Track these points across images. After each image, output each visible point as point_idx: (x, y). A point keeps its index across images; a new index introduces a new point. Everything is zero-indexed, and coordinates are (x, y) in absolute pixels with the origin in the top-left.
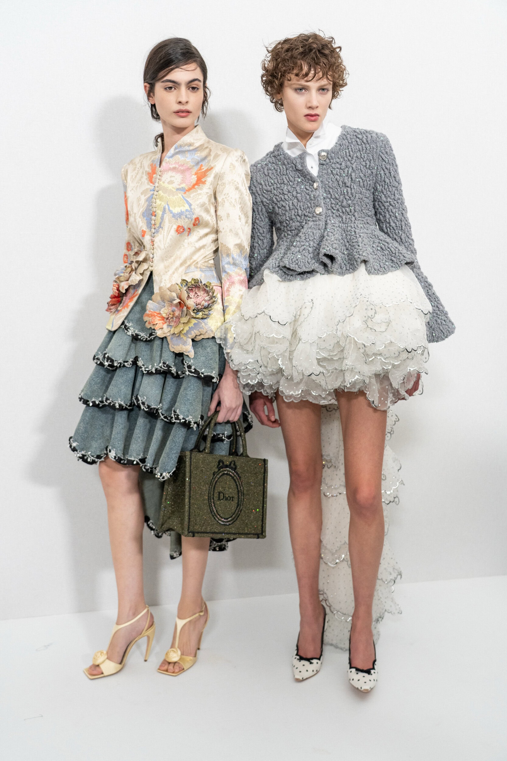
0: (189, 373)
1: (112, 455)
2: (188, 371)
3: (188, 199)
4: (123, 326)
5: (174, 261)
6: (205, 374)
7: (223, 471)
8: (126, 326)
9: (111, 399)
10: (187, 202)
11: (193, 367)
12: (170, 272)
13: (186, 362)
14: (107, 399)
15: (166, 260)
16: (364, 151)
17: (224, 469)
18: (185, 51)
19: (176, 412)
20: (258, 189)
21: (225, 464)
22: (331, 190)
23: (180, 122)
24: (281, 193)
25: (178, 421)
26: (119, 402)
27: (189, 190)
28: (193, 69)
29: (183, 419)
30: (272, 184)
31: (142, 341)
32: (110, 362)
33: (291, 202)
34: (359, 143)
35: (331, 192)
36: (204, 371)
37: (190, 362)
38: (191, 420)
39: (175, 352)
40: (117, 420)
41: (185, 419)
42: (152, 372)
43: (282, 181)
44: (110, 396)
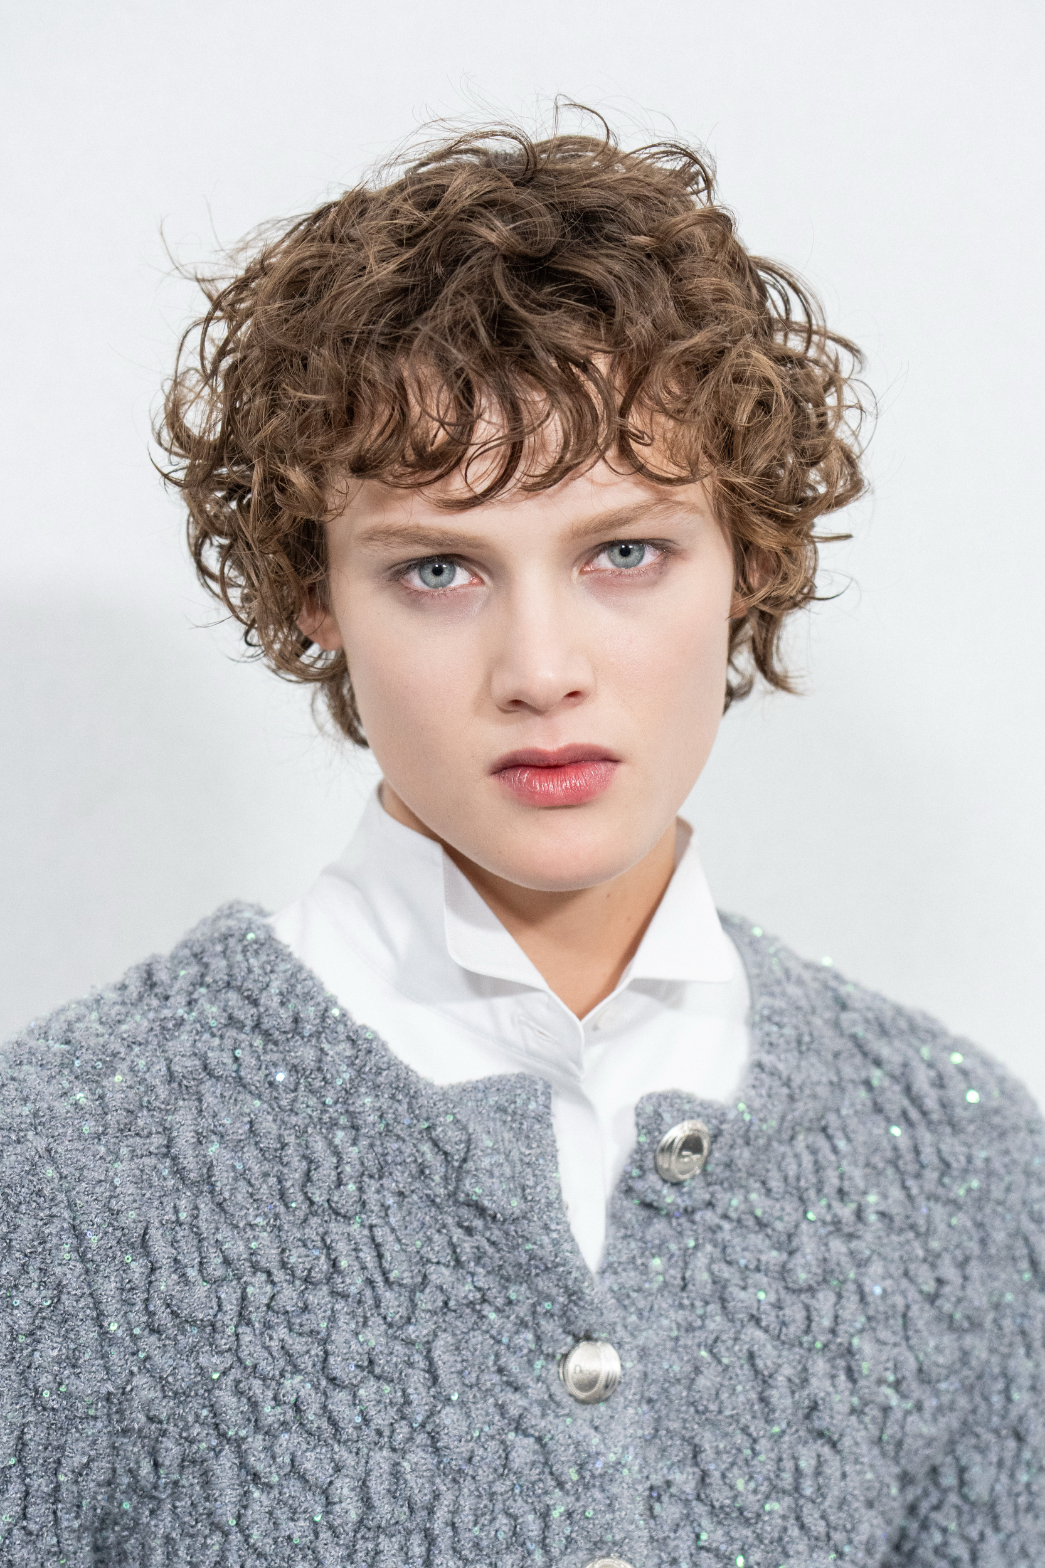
16: (931, 1175)
20: (108, 1288)
22: (707, 1440)
24: (306, 1363)
30: (227, 1262)
33: (381, 1459)
34: (893, 1110)
35: (708, 1454)
43: (323, 1265)
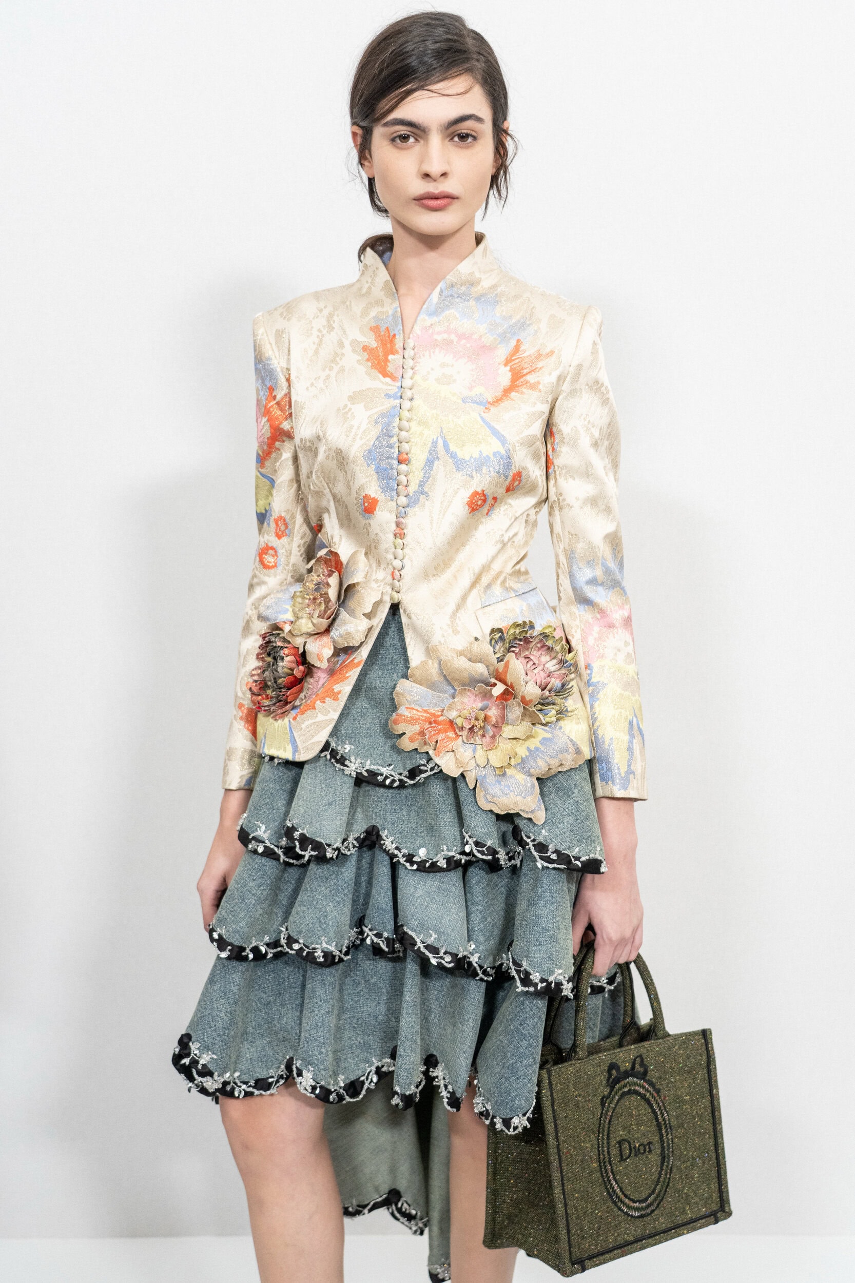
0: (546, 864)
1: (306, 1081)
2: (541, 858)
3: (497, 427)
4: (328, 754)
5: (455, 577)
6: (583, 859)
7: (620, 1089)
8: (334, 753)
9: (301, 941)
10: (495, 433)
11: (551, 848)
12: (452, 606)
13: (529, 837)
14: (291, 940)
15: (434, 575)
17: (622, 1083)
18: (443, 45)
19: (520, 966)
21: (622, 1069)
23: (429, 222)
25: (532, 989)
26: (323, 945)
27: (498, 401)
28: (462, 90)
29: (542, 980)
31: (390, 787)
32: (312, 849)
36: (580, 851)
37: (540, 834)
38: (561, 978)
39: (497, 811)
40: (314, 992)
41: (546, 981)
42: (434, 865)
44: (300, 932)
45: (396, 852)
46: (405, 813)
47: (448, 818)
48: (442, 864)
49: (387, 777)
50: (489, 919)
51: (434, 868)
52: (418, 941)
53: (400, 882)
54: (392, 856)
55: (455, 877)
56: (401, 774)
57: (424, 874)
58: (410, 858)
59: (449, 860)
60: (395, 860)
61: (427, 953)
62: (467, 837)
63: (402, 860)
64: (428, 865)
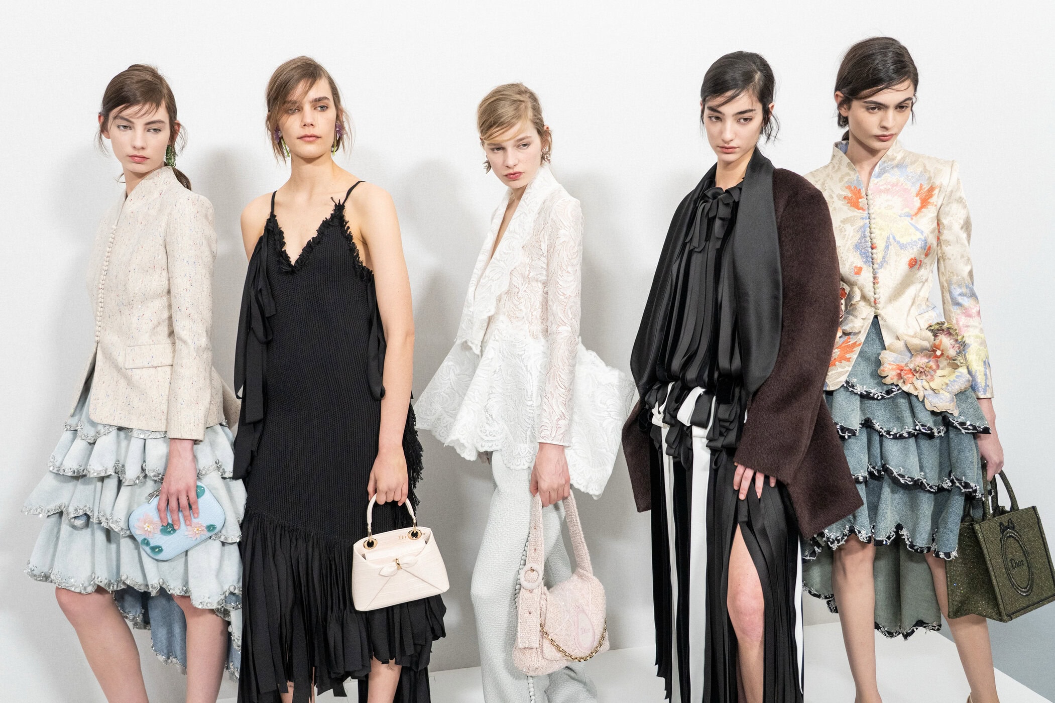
3: (918, 226)
5: (905, 300)
6: (982, 427)
10: (918, 229)
11: (968, 423)
13: (954, 420)
15: (895, 300)
27: (915, 214)
28: (906, 87)
36: (979, 424)
39: (936, 410)
45: (881, 430)
46: (882, 411)
47: (907, 414)
48: (906, 435)
49: (874, 394)
50: (930, 462)
51: (901, 437)
52: (894, 472)
53: (884, 444)
54: (880, 432)
55: (912, 441)
56: (881, 393)
57: (896, 440)
58: (888, 432)
59: (909, 433)
60: (881, 434)
61: (899, 477)
62: (917, 422)
63: (884, 434)
64: (898, 436)
